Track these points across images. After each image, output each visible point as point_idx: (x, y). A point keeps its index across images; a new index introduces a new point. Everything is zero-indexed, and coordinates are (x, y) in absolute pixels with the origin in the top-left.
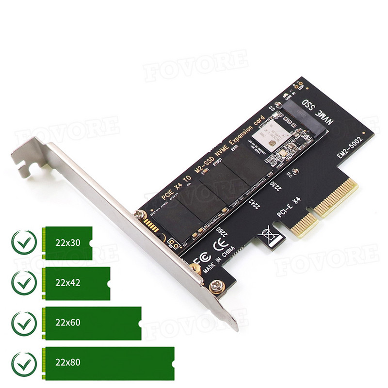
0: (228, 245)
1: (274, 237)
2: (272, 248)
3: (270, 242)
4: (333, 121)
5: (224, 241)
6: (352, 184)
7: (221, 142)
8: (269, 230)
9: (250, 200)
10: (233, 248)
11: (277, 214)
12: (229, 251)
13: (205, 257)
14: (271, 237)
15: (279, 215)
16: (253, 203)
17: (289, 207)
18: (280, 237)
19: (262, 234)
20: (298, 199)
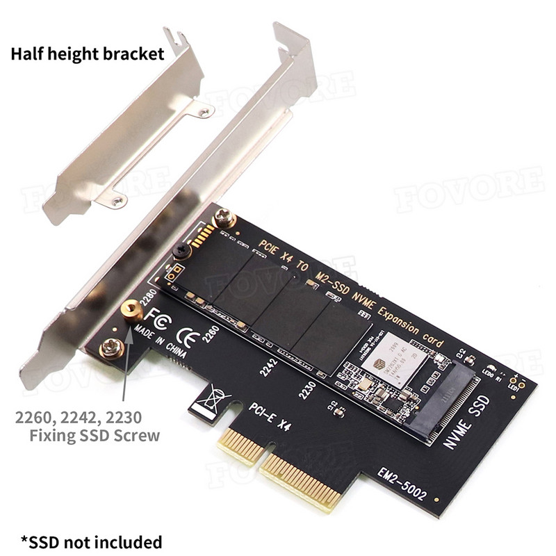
0: (189, 347)
1: (212, 408)
2: (190, 410)
3: (202, 404)
4: (452, 449)
5: (194, 341)
6: (329, 501)
7: (381, 296)
8: (223, 397)
9: (276, 360)
10: (184, 355)
11: (254, 404)
12: (178, 351)
13: (162, 322)
14: (211, 403)
15: (254, 406)
16: (270, 366)
17: (271, 417)
18: (211, 416)
19: (213, 390)
20: (287, 428)
